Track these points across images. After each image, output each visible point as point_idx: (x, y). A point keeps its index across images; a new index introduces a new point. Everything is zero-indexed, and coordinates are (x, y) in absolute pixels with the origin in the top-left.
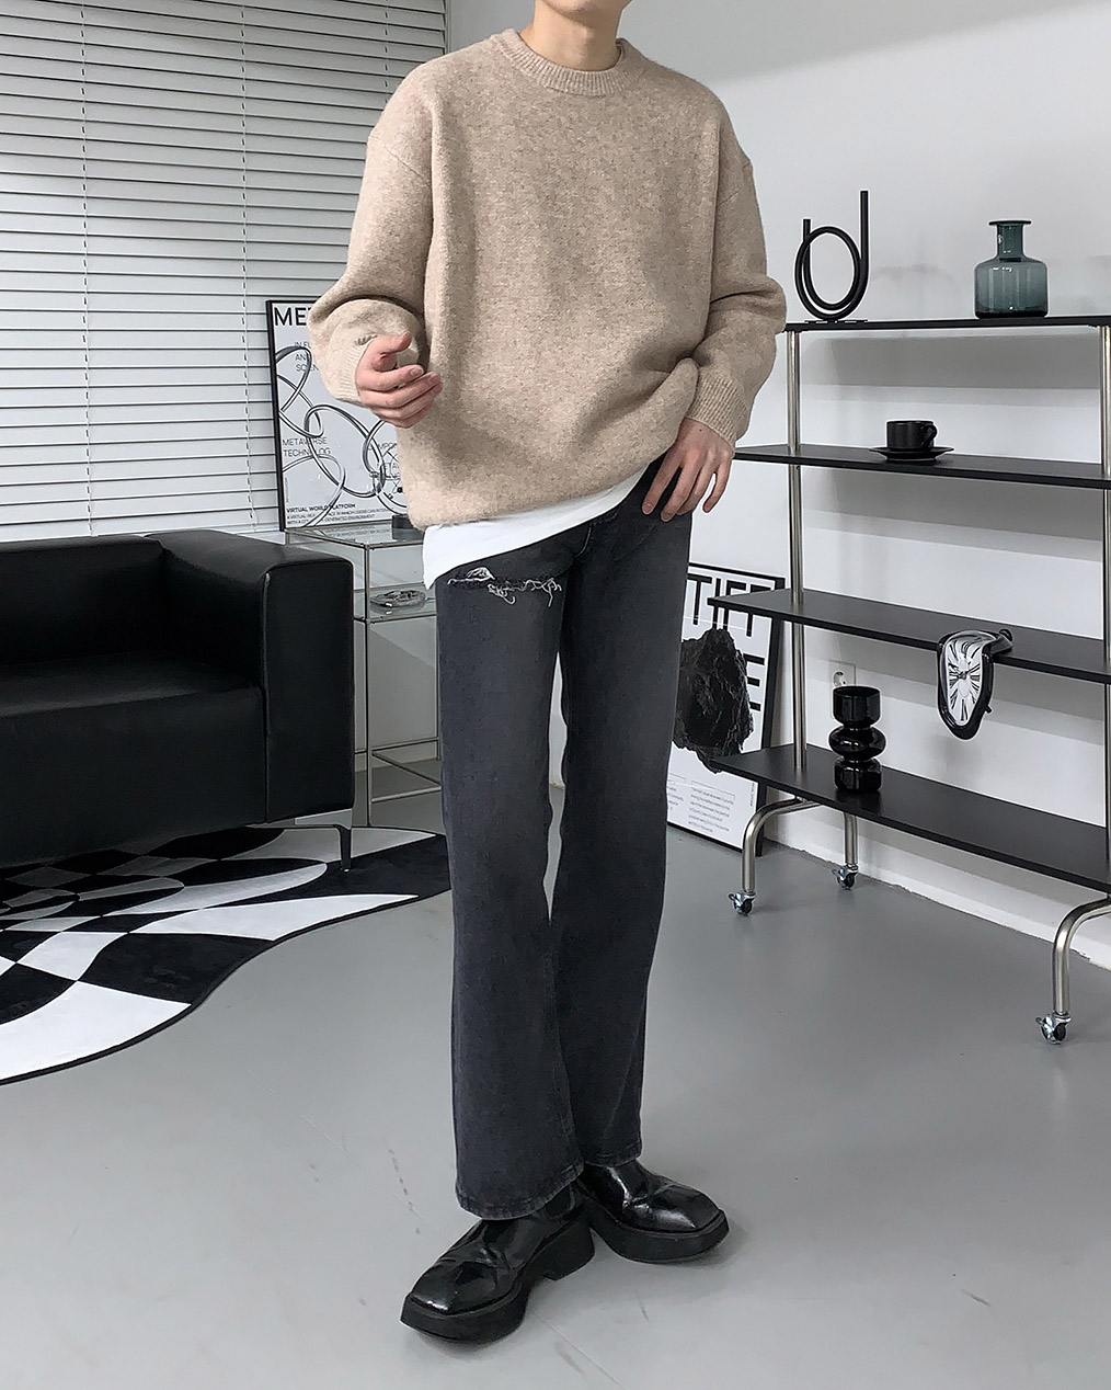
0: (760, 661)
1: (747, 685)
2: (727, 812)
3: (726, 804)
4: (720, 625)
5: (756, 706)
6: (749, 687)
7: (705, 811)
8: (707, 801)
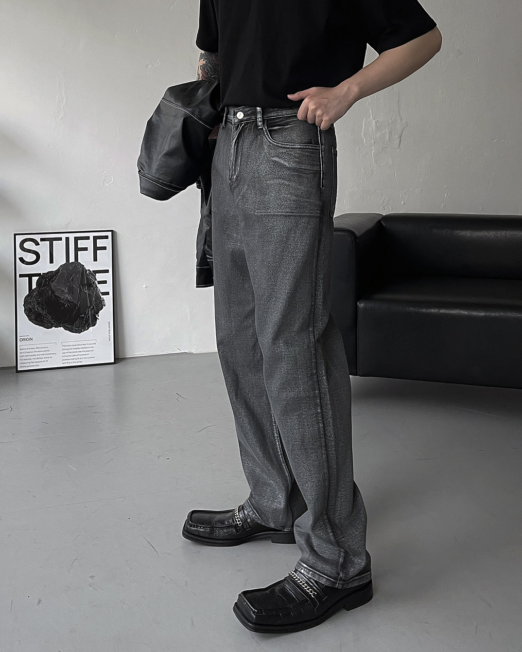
0: (107, 271)
1: (97, 285)
2: (91, 349)
4: (72, 260)
5: (107, 293)
6: (99, 286)
7: (74, 354)
8: (75, 349)
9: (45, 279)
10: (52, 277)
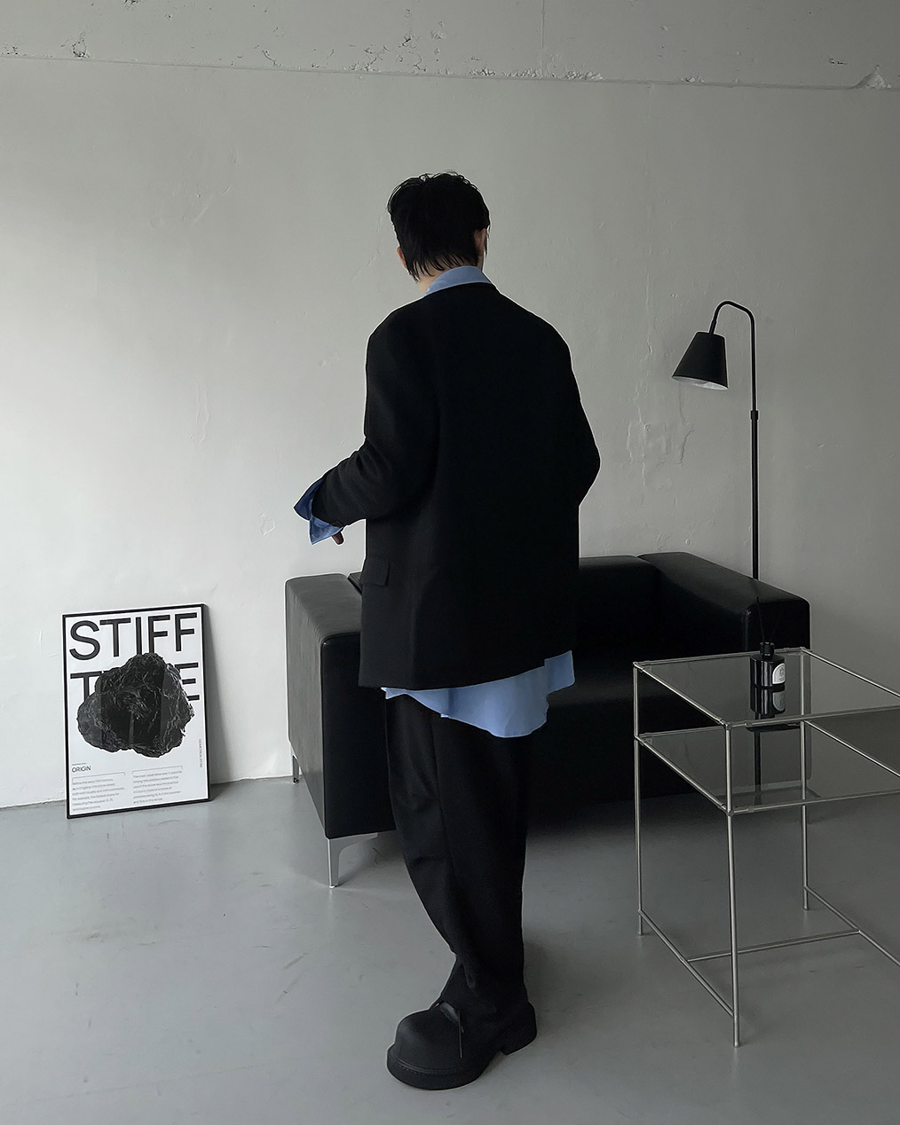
0: (195, 665)
1: (182, 686)
2: (175, 780)
3: (173, 775)
4: (146, 650)
5: (197, 698)
6: (185, 687)
7: (150, 788)
8: (152, 780)
9: (107, 679)
10: (117, 677)
